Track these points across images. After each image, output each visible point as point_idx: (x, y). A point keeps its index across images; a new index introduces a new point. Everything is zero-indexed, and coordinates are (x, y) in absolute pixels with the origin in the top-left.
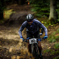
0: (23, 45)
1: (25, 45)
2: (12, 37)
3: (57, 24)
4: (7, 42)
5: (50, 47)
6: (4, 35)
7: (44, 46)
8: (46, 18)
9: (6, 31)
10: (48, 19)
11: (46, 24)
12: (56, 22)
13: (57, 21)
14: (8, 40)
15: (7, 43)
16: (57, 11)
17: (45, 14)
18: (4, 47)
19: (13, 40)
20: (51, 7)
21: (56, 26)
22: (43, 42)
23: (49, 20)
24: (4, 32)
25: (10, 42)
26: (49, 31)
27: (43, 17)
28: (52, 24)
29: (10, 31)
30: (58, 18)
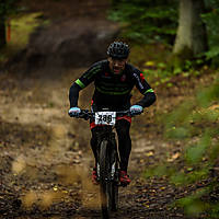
0: (77, 144)
1: (85, 146)
2: (36, 115)
3: (206, 67)
4: (17, 136)
5: (175, 156)
6: (7, 106)
7: (152, 151)
8: (162, 47)
9: (15, 91)
10: (171, 50)
11: (163, 69)
12: (199, 62)
13: (204, 57)
14: (20, 125)
15: (18, 139)
16: (205, 21)
17: (159, 30)
18: (6, 153)
19: (39, 126)
20: (181, 4)
21: (198, 77)
22: (151, 137)
23: (174, 56)
24: (7, 96)
25: (27, 133)
26: (175, 96)
27: (151, 44)
28: (185, 70)
29: (30, 93)
30: (207, 49)
